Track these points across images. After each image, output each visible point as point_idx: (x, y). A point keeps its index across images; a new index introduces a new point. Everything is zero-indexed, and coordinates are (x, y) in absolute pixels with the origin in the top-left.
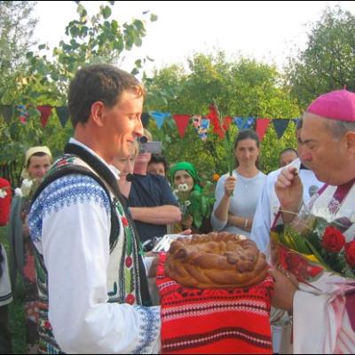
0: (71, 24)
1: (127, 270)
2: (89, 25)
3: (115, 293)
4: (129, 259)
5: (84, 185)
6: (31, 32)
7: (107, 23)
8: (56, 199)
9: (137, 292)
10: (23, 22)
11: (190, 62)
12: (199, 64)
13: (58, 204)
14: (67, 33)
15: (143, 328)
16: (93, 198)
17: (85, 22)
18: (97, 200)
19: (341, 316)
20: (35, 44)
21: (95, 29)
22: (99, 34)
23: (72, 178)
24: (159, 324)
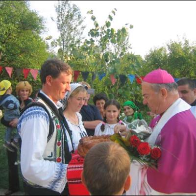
0: (91, 30)
1: (58, 147)
2: (100, 31)
3: (52, 156)
4: (59, 142)
5: (38, 110)
6: (82, 33)
7: (108, 30)
8: (27, 116)
9: (63, 157)
10: (79, 28)
11: (169, 46)
12: (174, 47)
13: (27, 118)
14: (89, 35)
15: (57, 172)
16: (41, 116)
17: (98, 30)
18: (42, 117)
19: (144, 176)
20: (83, 38)
21: (102, 33)
22: (104, 35)
23: (35, 107)
24: (66, 172)
